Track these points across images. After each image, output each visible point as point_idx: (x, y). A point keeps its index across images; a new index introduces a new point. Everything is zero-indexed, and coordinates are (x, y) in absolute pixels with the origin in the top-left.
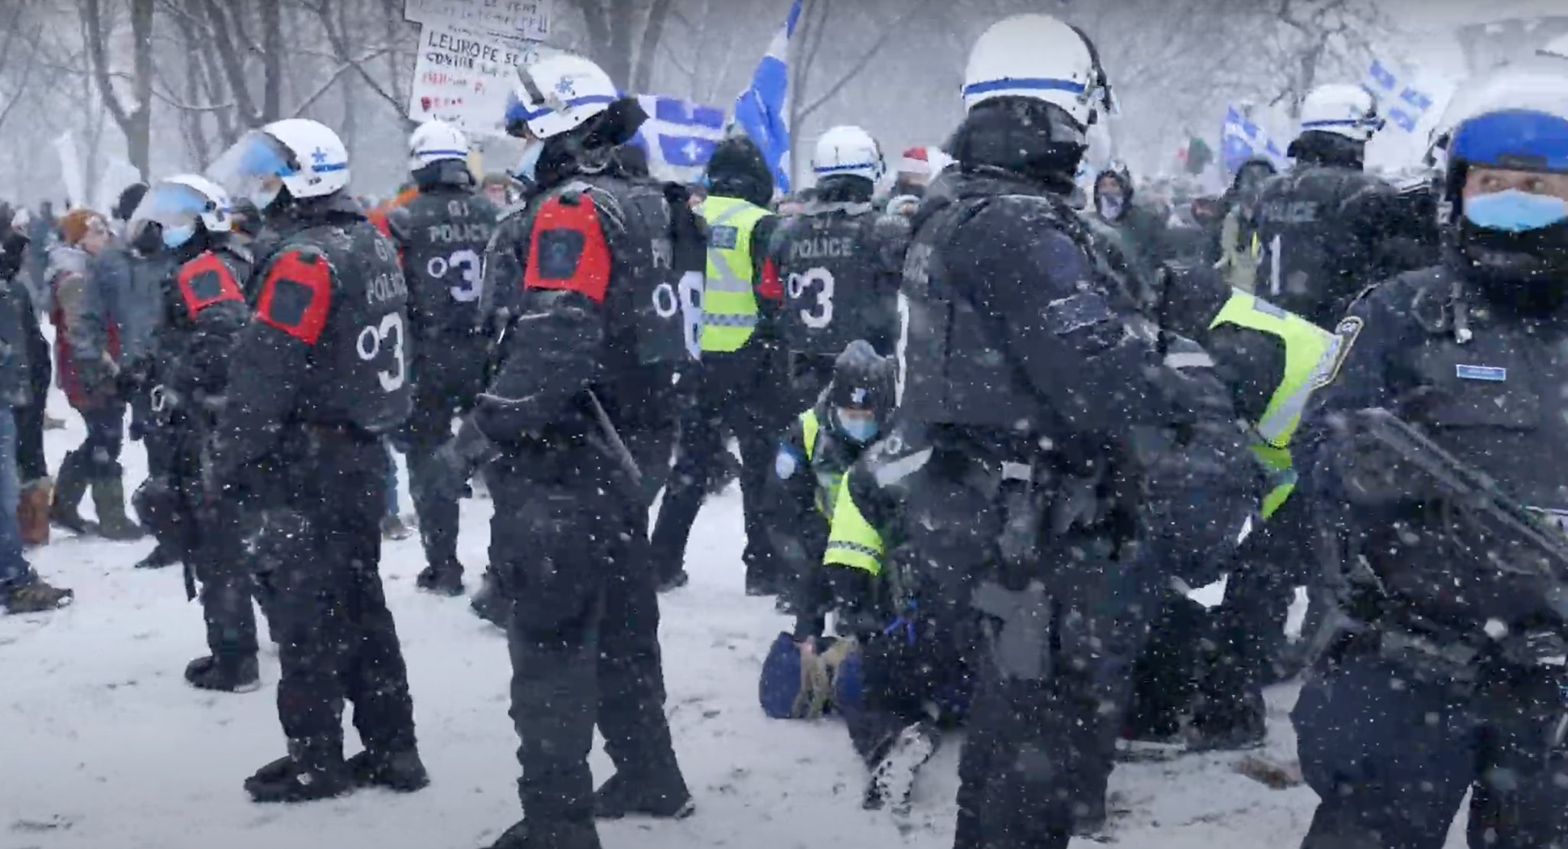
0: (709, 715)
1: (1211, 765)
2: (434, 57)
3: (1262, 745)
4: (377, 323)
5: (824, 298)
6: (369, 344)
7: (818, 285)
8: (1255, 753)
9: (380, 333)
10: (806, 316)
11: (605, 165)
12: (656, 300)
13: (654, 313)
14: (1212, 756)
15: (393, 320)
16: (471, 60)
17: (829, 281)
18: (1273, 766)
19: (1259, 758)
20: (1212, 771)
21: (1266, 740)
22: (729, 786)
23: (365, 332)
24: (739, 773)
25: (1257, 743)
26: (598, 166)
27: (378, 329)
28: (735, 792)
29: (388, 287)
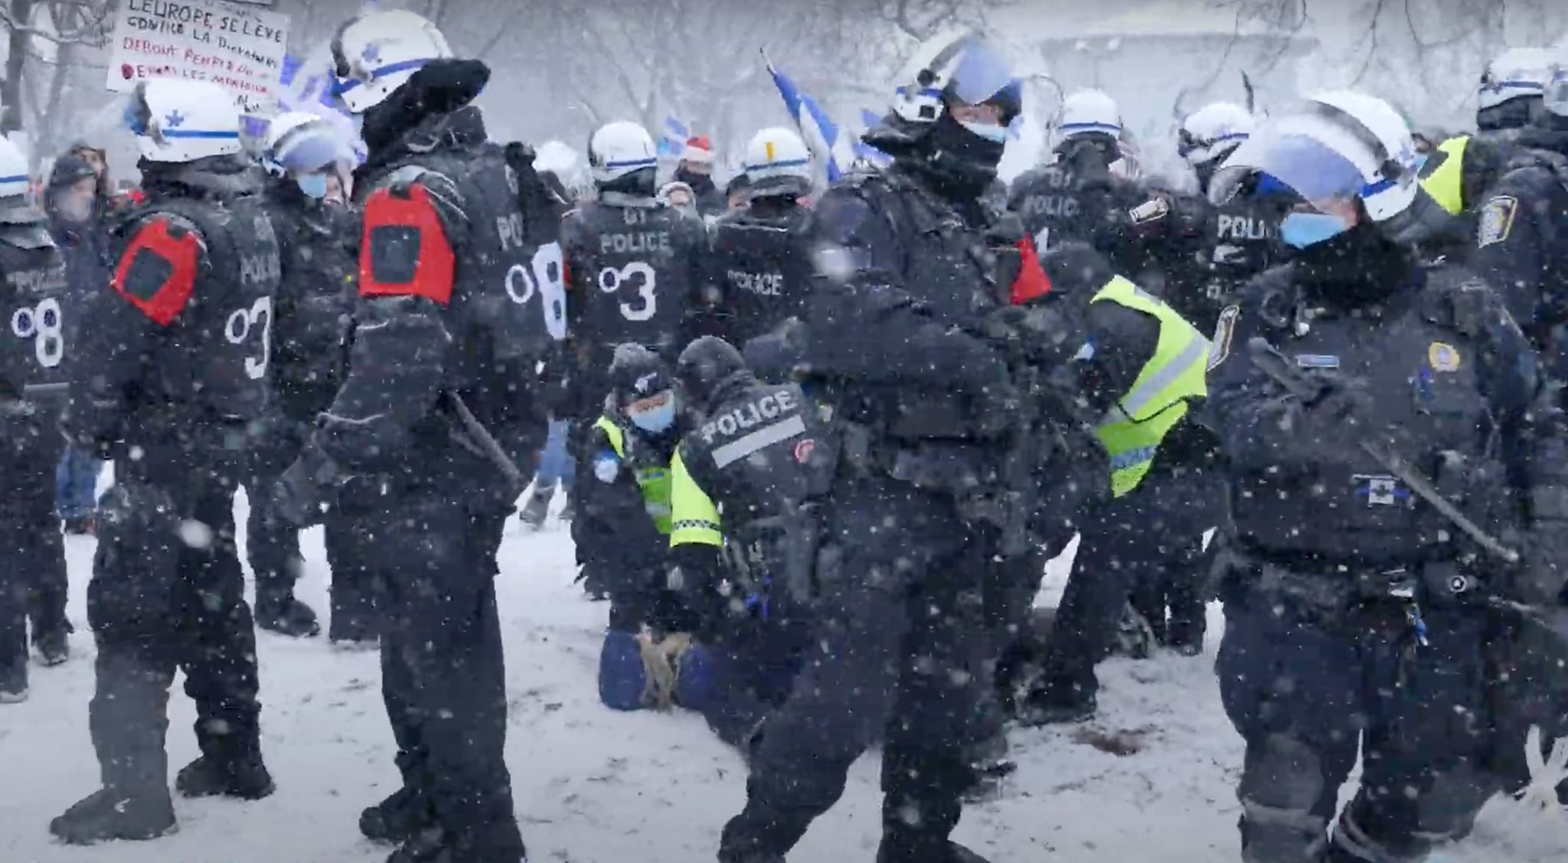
0: (550, 707)
1: (1054, 736)
2: (136, 21)
3: (1093, 718)
4: (249, 307)
5: (647, 291)
6: (238, 329)
7: (639, 278)
8: (1088, 724)
9: (250, 317)
10: (625, 309)
11: (437, 140)
12: (509, 286)
13: (510, 300)
14: (1053, 728)
15: (263, 304)
16: (180, 26)
17: (650, 274)
18: (1110, 734)
19: (1094, 729)
20: (1055, 742)
21: (1095, 714)
22: (611, 777)
23: (236, 314)
24: (615, 763)
25: (1087, 716)
26: (430, 142)
27: (249, 313)
28: (619, 781)
29: (262, 269)
